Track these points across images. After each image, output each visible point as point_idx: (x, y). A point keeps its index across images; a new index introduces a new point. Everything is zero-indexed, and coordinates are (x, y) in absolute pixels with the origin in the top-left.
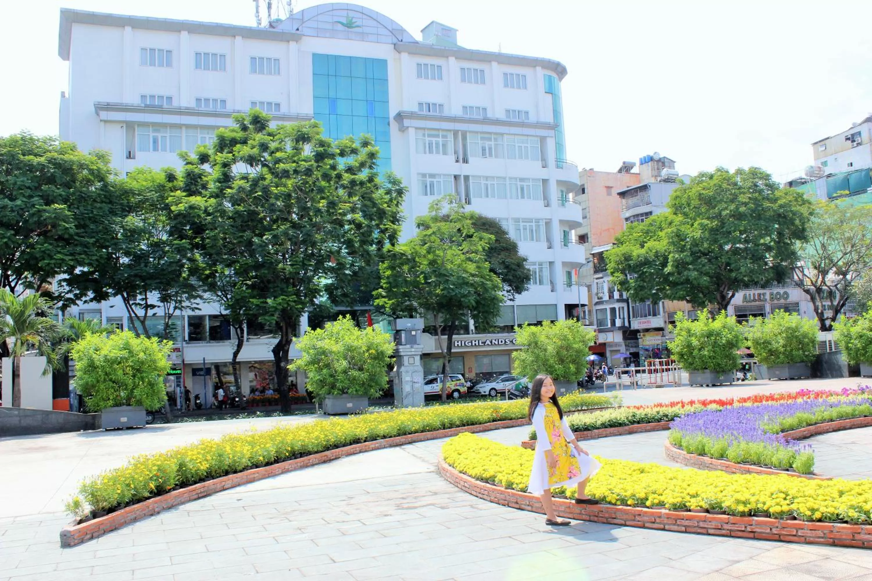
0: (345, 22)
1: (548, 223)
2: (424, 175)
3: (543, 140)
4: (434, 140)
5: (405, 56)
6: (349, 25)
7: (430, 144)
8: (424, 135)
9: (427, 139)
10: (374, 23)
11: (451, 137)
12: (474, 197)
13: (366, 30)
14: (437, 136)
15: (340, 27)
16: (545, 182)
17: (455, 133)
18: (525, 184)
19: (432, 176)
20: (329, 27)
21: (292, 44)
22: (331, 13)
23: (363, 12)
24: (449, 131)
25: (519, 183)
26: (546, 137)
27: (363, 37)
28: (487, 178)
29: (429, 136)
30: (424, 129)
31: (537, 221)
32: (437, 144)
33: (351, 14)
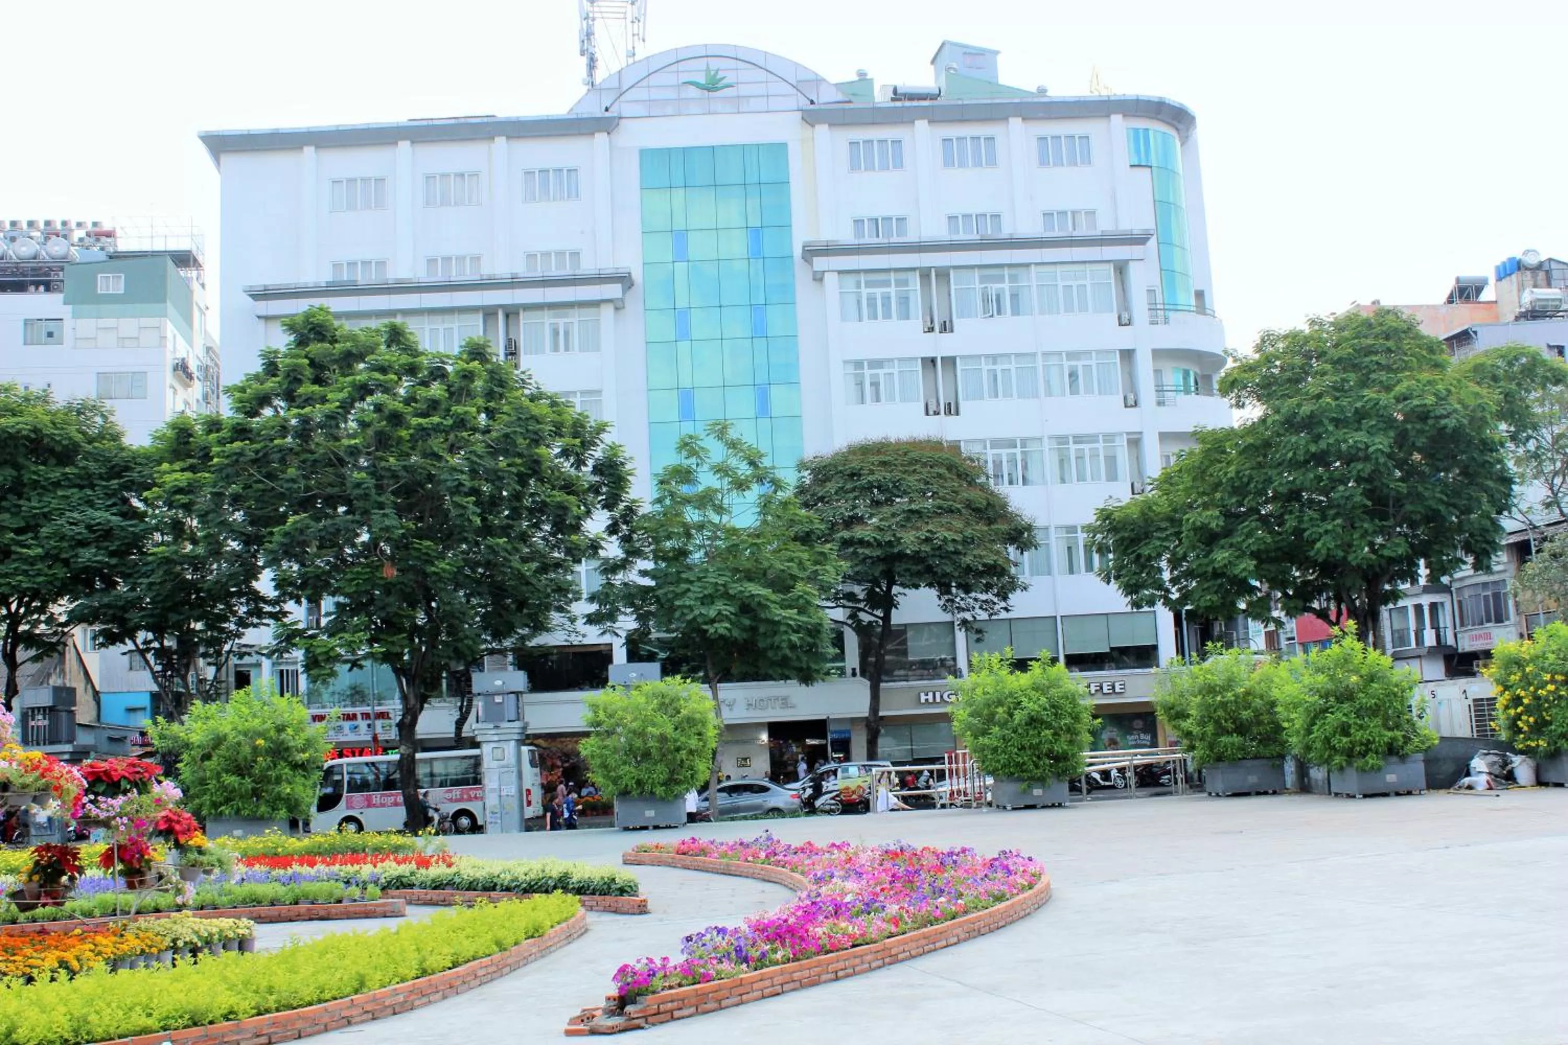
0: (702, 81)
1: (1135, 442)
2: (858, 364)
3: (1121, 268)
4: (878, 292)
5: (822, 130)
6: (712, 86)
7: (872, 301)
8: (858, 285)
9: (865, 291)
10: (762, 75)
11: (915, 282)
12: (967, 398)
13: (744, 90)
14: (887, 284)
15: (693, 92)
16: (1127, 355)
17: (925, 274)
18: (1080, 364)
19: (876, 364)
20: (671, 94)
21: (601, 138)
22: (674, 68)
23: (739, 57)
24: (913, 269)
25: (1067, 364)
26: (1127, 262)
27: (738, 104)
28: (994, 358)
29: (869, 284)
30: (857, 272)
31: (1109, 438)
32: (886, 299)
33: (714, 64)
